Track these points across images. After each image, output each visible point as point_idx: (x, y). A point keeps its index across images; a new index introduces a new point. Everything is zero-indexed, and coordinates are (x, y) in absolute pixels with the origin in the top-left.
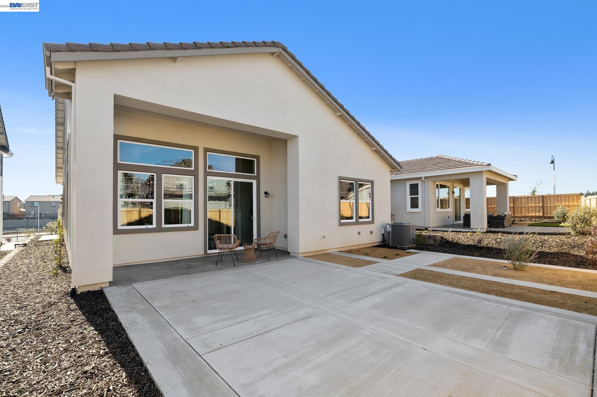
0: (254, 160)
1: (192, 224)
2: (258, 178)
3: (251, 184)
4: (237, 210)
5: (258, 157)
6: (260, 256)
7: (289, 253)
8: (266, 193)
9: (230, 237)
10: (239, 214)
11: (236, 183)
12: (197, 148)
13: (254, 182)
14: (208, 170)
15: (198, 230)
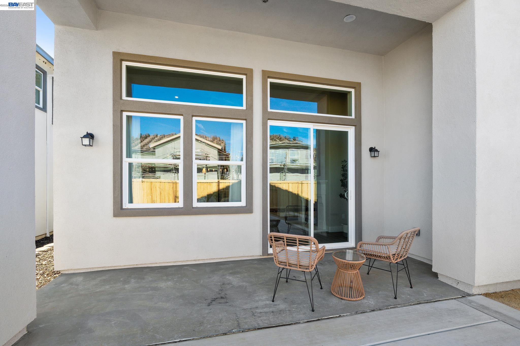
0: (350, 92)
1: (243, 203)
2: (357, 124)
3: (345, 134)
4: (320, 181)
5: (357, 86)
6: (368, 274)
7: (436, 275)
8: (372, 150)
9: (308, 242)
10: (324, 187)
11: (318, 132)
12: (251, 71)
13: (351, 131)
14: (269, 110)
15: (252, 213)
